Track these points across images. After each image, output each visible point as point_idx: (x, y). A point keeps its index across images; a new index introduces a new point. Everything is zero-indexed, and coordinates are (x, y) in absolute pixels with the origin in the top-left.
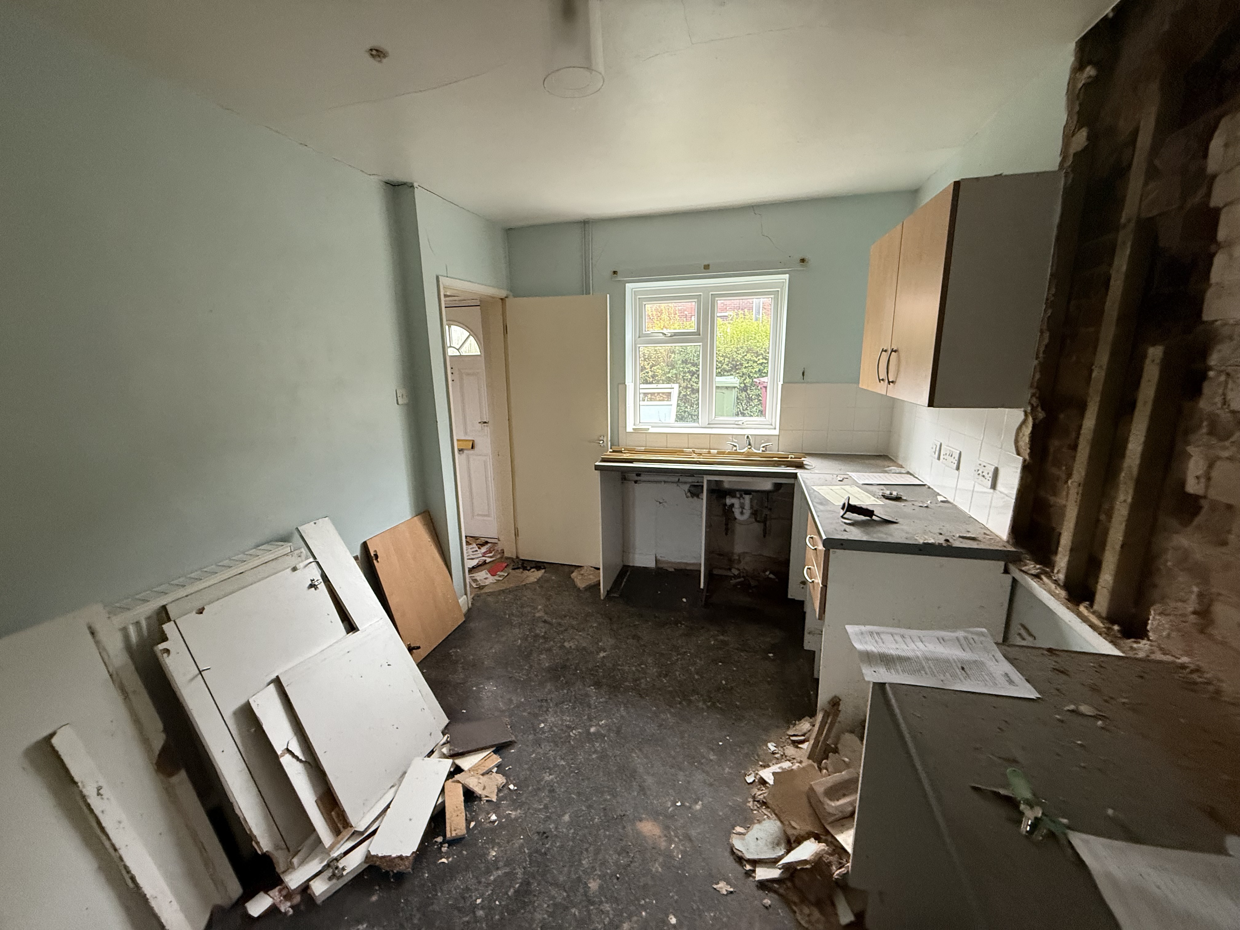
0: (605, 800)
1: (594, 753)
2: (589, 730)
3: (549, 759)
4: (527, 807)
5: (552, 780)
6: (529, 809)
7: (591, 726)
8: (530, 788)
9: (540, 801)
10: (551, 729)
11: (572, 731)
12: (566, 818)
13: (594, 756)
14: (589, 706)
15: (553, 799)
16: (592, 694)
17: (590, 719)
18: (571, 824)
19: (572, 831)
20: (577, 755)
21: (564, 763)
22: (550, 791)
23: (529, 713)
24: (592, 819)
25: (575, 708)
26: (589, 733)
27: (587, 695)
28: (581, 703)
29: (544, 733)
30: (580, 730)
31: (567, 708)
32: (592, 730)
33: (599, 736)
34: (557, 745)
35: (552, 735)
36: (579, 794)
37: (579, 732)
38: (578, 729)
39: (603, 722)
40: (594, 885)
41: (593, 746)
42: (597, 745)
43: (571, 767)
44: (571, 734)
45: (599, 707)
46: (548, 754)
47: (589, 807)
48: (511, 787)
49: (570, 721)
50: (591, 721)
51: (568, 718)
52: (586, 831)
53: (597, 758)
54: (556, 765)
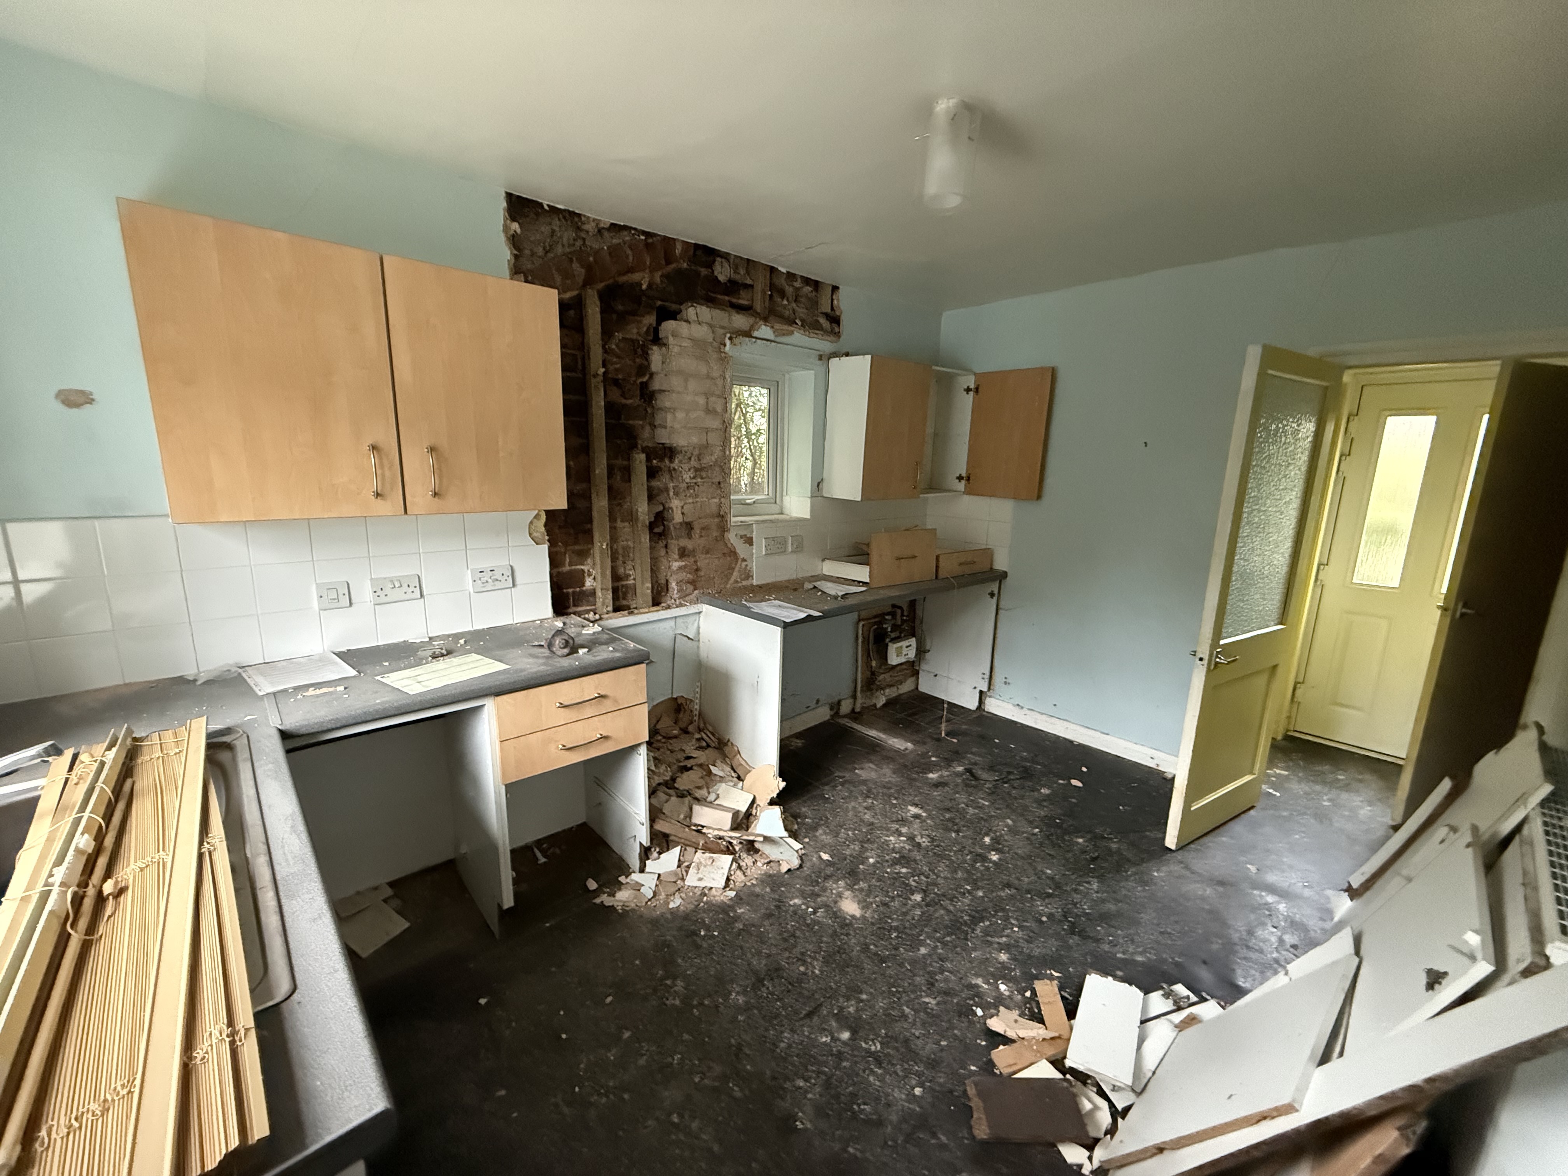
0: (876, 946)
1: (862, 1001)
2: (850, 1039)
3: (924, 1024)
4: (963, 981)
5: (927, 996)
6: (961, 978)
7: (845, 1043)
8: (955, 1001)
9: (946, 980)
10: (908, 1073)
11: (876, 1052)
12: (923, 951)
13: (864, 997)
14: (827, 1085)
15: (932, 974)
16: (809, 1109)
17: (840, 1056)
18: (922, 943)
19: (922, 938)
20: (885, 1010)
21: (905, 1008)
22: (932, 984)
23: (934, 1135)
24: (897, 937)
25: (854, 1095)
26: (854, 1032)
27: (820, 1112)
28: (837, 1097)
29: (919, 1075)
30: (864, 1045)
31: (865, 1104)
32: (846, 1035)
33: (844, 1020)
34: (906, 1041)
35: (907, 1063)
36: (901, 965)
37: (867, 1043)
38: (866, 1049)
39: (824, 1039)
40: (918, 897)
41: (857, 1010)
42: (851, 1009)
43: (898, 999)
44: (879, 1047)
45: (813, 1071)
46: (924, 1035)
47: (896, 949)
48: (979, 1012)
49: (872, 1072)
50: (839, 1052)
51: (871, 1079)
52: (907, 931)
53: (861, 992)
54: (916, 1011)
